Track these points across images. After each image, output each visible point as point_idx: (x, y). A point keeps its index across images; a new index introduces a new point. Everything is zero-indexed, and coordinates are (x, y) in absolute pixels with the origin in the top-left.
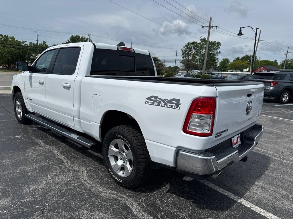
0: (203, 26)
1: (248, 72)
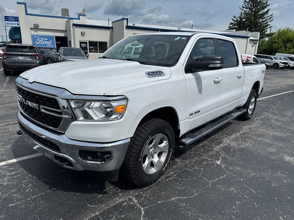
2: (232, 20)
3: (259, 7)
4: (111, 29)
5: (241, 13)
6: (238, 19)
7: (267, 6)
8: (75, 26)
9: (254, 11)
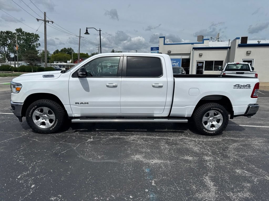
0: (37, 19)
1: (71, 63)
4: (228, 49)
8: (195, 49)
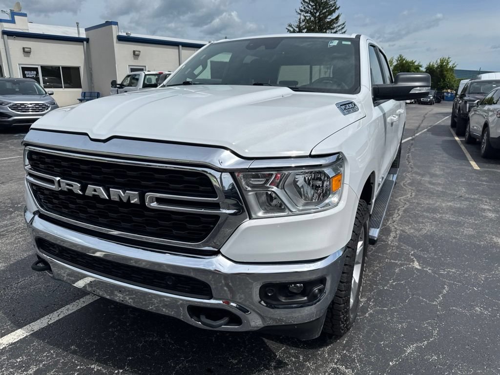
2: (287, 30)
3: (325, 10)
4: (85, 43)
5: (300, 19)
6: (295, 28)
7: (336, 9)
8: (8, 35)
9: (317, 17)
